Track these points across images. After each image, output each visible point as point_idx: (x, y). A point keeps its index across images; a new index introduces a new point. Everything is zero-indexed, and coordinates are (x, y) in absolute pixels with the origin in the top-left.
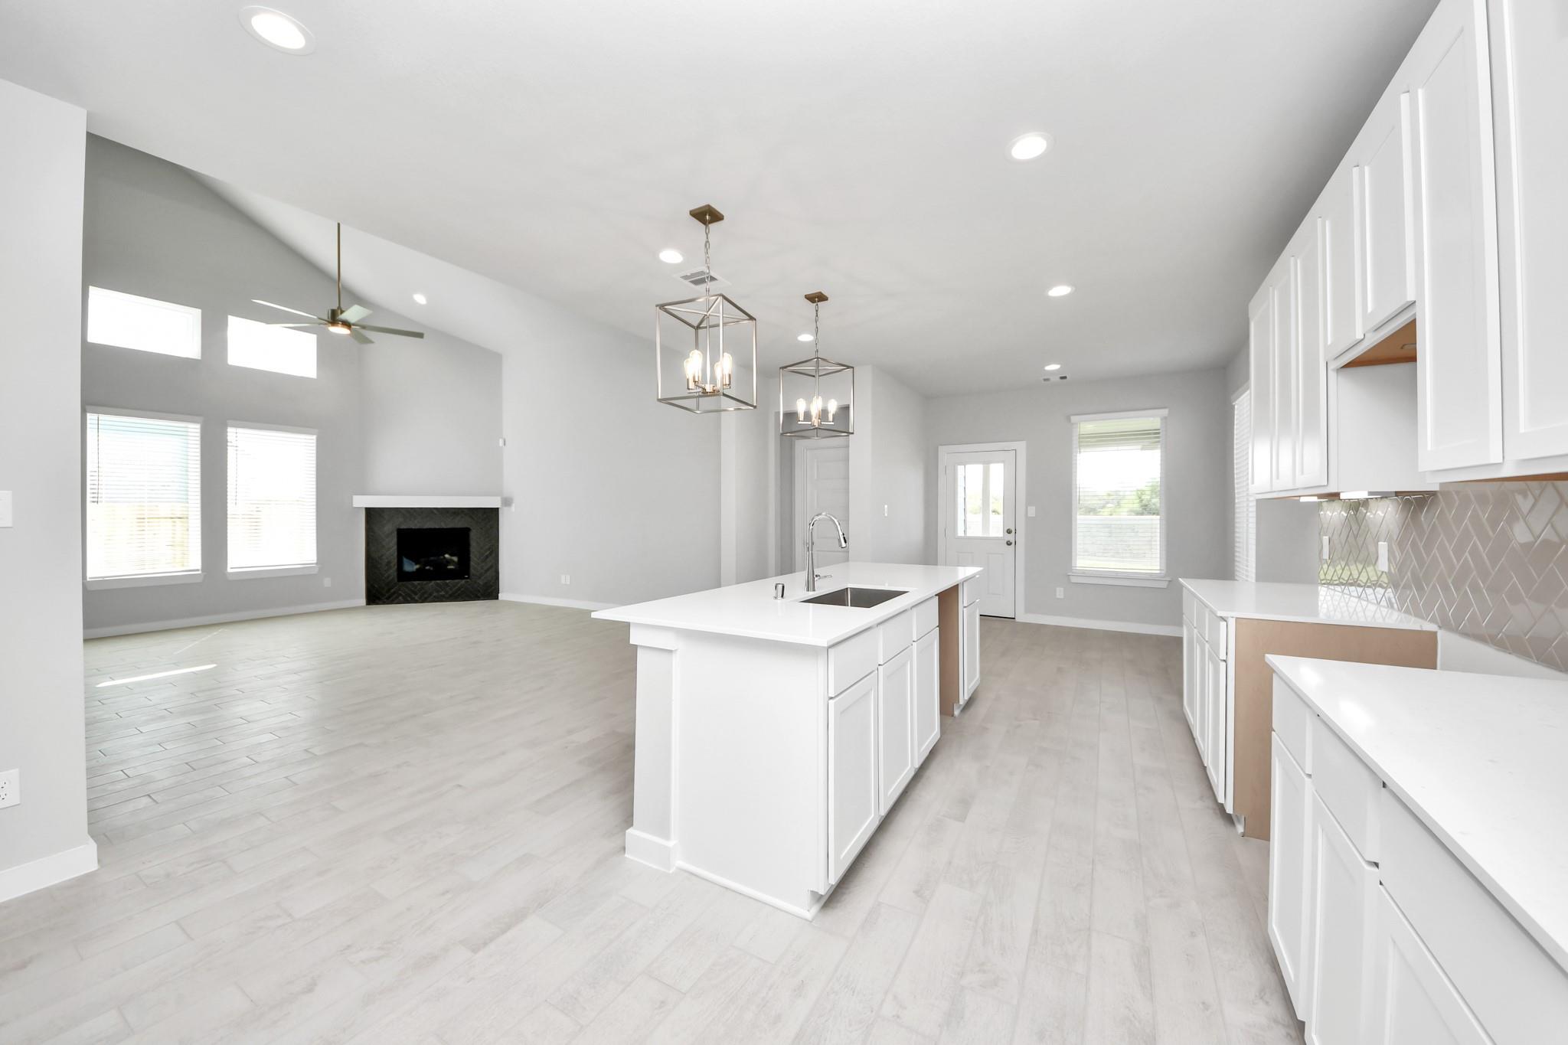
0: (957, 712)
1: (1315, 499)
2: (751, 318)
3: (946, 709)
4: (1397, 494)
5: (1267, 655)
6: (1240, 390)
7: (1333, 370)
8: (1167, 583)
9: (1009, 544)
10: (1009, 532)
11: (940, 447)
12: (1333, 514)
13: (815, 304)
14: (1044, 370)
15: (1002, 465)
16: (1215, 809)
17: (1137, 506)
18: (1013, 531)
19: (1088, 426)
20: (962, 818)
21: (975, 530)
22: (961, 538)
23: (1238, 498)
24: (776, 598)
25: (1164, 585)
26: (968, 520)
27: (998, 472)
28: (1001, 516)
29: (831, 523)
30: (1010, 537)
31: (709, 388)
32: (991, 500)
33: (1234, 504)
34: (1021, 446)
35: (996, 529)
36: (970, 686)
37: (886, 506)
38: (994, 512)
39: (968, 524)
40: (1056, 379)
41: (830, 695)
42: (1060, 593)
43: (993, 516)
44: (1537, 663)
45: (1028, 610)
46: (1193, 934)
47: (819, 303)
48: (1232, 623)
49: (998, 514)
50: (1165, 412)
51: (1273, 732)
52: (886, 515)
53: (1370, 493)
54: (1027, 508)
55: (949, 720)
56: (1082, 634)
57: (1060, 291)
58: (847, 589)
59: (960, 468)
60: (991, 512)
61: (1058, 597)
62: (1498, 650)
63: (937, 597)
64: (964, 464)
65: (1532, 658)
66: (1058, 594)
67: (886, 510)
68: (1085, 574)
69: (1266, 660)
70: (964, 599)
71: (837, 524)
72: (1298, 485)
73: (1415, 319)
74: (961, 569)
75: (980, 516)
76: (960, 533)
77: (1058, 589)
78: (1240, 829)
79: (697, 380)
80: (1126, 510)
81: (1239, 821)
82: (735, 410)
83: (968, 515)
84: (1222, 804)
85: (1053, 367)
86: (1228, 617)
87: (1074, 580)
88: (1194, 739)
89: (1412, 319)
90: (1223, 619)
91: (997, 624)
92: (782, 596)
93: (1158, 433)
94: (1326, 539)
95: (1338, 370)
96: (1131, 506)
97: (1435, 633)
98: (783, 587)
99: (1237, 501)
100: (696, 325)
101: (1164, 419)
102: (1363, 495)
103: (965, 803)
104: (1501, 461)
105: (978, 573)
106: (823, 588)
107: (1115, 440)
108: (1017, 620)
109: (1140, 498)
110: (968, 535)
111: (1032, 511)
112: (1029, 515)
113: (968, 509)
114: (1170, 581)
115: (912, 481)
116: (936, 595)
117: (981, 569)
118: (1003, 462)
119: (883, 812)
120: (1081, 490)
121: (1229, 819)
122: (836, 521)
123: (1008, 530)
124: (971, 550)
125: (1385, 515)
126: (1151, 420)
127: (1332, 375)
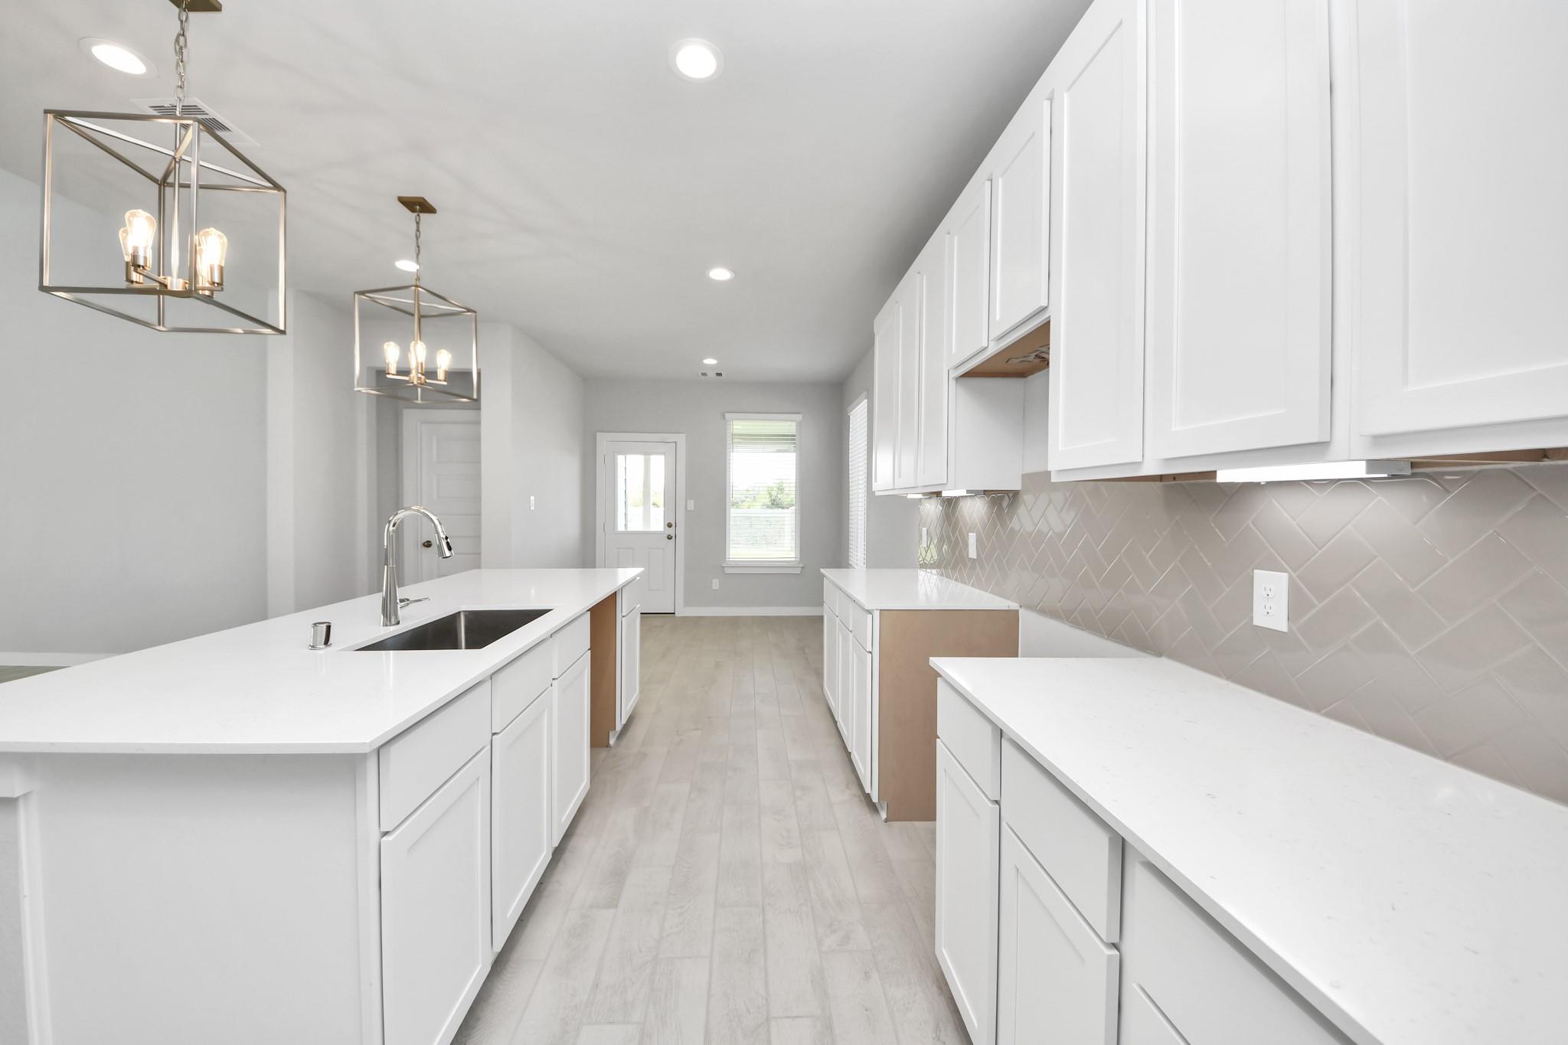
0: (612, 742)
1: (920, 496)
2: (277, 186)
3: (598, 740)
4: (985, 492)
5: (931, 658)
6: (854, 404)
7: (953, 378)
8: (800, 569)
9: (669, 538)
10: (670, 525)
11: (599, 435)
12: (932, 509)
13: (415, 214)
14: (703, 363)
15: (663, 457)
16: (859, 797)
17: (767, 501)
18: (674, 526)
19: (739, 426)
20: (613, 903)
21: (636, 525)
22: (622, 533)
23: (852, 495)
24: (313, 647)
25: (798, 571)
26: (629, 513)
27: (658, 463)
28: (662, 509)
29: (425, 519)
30: (671, 532)
31: (176, 283)
32: (652, 493)
33: (849, 499)
34: (681, 439)
35: (657, 524)
36: (629, 707)
37: (532, 498)
38: (654, 504)
39: (629, 518)
40: (712, 374)
41: (384, 829)
42: (716, 584)
43: (653, 509)
44: (1108, 639)
45: (687, 604)
46: (867, 976)
47: (421, 214)
48: (877, 614)
49: (658, 506)
50: (799, 417)
51: (938, 740)
52: (532, 508)
53: (968, 492)
54: (686, 502)
55: (603, 753)
56: (735, 622)
57: (720, 274)
58: (460, 612)
59: (620, 458)
60: (651, 504)
61: (714, 588)
62: (1071, 627)
63: (589, 612)
64: (625, 453)
65: (1102, 634)
66: (714, 585)
67: (532, 502)
68: (737, 565)
69: (931, 664)
70: (623, 607)
71: (437, 523)
72: (919, 484)
73: (1049, 322)
74: (621, 571)
75: (641, 508)
76: (621, 528)
77: (714, 580)
78: (884, 815)
79: (141, 263)
80: (760, 504)
81: (882, 808)
82: (246, 332)
83: (629, 508)
84: (868, 794)
85: (710, 361)
86: (873, 610)
87: (727, 571)
88: (835, 722)
89: (1046, 321)
90: (869, 612)
91: (657, 621)
92: (327, 642)
93: (794, 440)
94: (924, 530)
95: (957, 378)
96: (763, 500)
97: (1017, 611)
98: (329, 628)
99: (851, 497)
100: (159, 176)
101: (799, 424)
102: (962, 492)
103: (618, 875)
104: (1140, 460)
105: (638, 575)
106: (413, 618)
107: (761, 439)
108: (677, 615)
109: (770, 493)
110: (629, 529)
111: (691, 505)
112: (689, 509)
113: (629, 503)
114: (802, 568)
115: (567, 470)
116: (588, 611)
117: (643, 569)
118: (664, 454)
119: (498, 947)
120: (734, 489)
121: (873, 808)
122: (434, 518)
123: (669, 523)
124: (634, 546)
125: (975, 510)
126: (787, 426)
127: (953, 383)
